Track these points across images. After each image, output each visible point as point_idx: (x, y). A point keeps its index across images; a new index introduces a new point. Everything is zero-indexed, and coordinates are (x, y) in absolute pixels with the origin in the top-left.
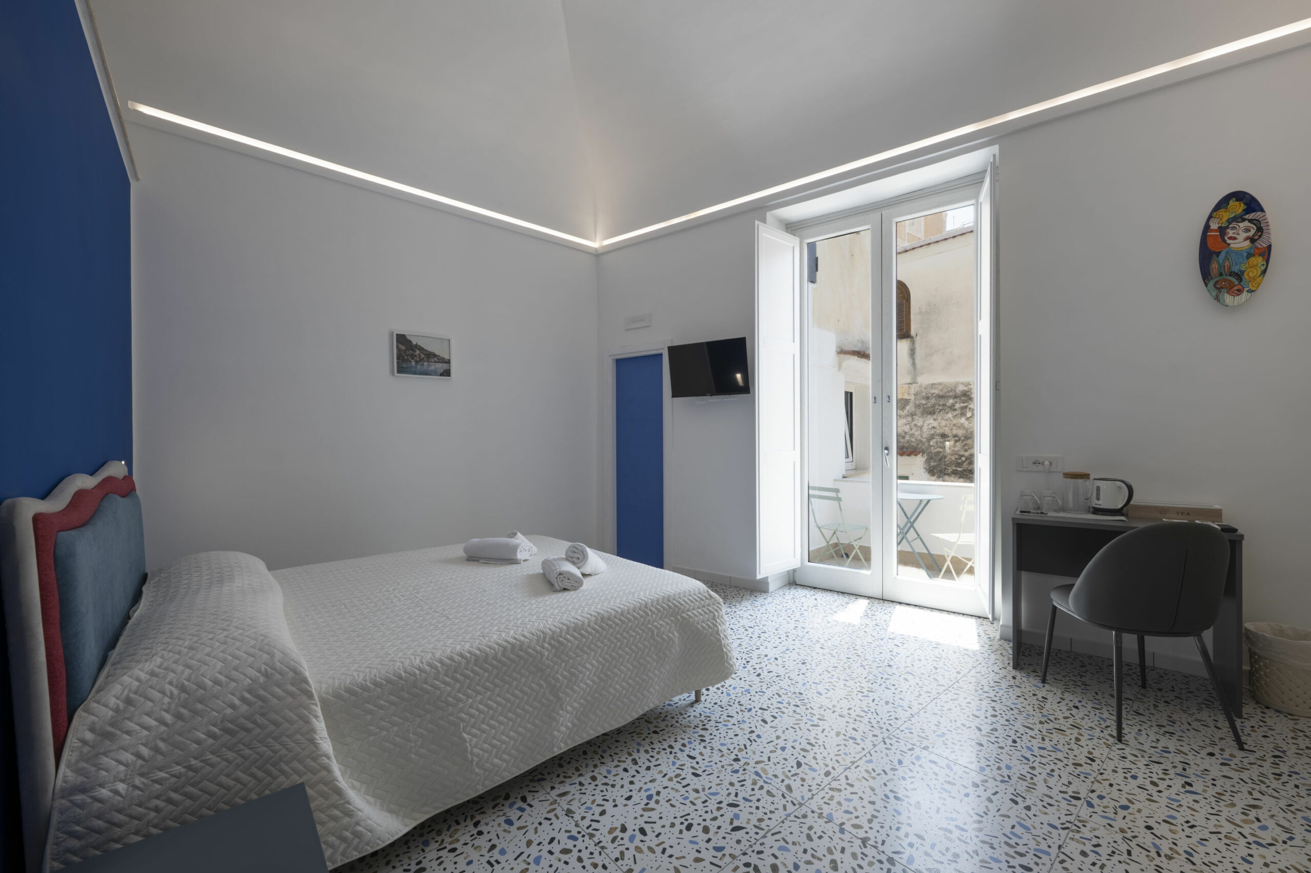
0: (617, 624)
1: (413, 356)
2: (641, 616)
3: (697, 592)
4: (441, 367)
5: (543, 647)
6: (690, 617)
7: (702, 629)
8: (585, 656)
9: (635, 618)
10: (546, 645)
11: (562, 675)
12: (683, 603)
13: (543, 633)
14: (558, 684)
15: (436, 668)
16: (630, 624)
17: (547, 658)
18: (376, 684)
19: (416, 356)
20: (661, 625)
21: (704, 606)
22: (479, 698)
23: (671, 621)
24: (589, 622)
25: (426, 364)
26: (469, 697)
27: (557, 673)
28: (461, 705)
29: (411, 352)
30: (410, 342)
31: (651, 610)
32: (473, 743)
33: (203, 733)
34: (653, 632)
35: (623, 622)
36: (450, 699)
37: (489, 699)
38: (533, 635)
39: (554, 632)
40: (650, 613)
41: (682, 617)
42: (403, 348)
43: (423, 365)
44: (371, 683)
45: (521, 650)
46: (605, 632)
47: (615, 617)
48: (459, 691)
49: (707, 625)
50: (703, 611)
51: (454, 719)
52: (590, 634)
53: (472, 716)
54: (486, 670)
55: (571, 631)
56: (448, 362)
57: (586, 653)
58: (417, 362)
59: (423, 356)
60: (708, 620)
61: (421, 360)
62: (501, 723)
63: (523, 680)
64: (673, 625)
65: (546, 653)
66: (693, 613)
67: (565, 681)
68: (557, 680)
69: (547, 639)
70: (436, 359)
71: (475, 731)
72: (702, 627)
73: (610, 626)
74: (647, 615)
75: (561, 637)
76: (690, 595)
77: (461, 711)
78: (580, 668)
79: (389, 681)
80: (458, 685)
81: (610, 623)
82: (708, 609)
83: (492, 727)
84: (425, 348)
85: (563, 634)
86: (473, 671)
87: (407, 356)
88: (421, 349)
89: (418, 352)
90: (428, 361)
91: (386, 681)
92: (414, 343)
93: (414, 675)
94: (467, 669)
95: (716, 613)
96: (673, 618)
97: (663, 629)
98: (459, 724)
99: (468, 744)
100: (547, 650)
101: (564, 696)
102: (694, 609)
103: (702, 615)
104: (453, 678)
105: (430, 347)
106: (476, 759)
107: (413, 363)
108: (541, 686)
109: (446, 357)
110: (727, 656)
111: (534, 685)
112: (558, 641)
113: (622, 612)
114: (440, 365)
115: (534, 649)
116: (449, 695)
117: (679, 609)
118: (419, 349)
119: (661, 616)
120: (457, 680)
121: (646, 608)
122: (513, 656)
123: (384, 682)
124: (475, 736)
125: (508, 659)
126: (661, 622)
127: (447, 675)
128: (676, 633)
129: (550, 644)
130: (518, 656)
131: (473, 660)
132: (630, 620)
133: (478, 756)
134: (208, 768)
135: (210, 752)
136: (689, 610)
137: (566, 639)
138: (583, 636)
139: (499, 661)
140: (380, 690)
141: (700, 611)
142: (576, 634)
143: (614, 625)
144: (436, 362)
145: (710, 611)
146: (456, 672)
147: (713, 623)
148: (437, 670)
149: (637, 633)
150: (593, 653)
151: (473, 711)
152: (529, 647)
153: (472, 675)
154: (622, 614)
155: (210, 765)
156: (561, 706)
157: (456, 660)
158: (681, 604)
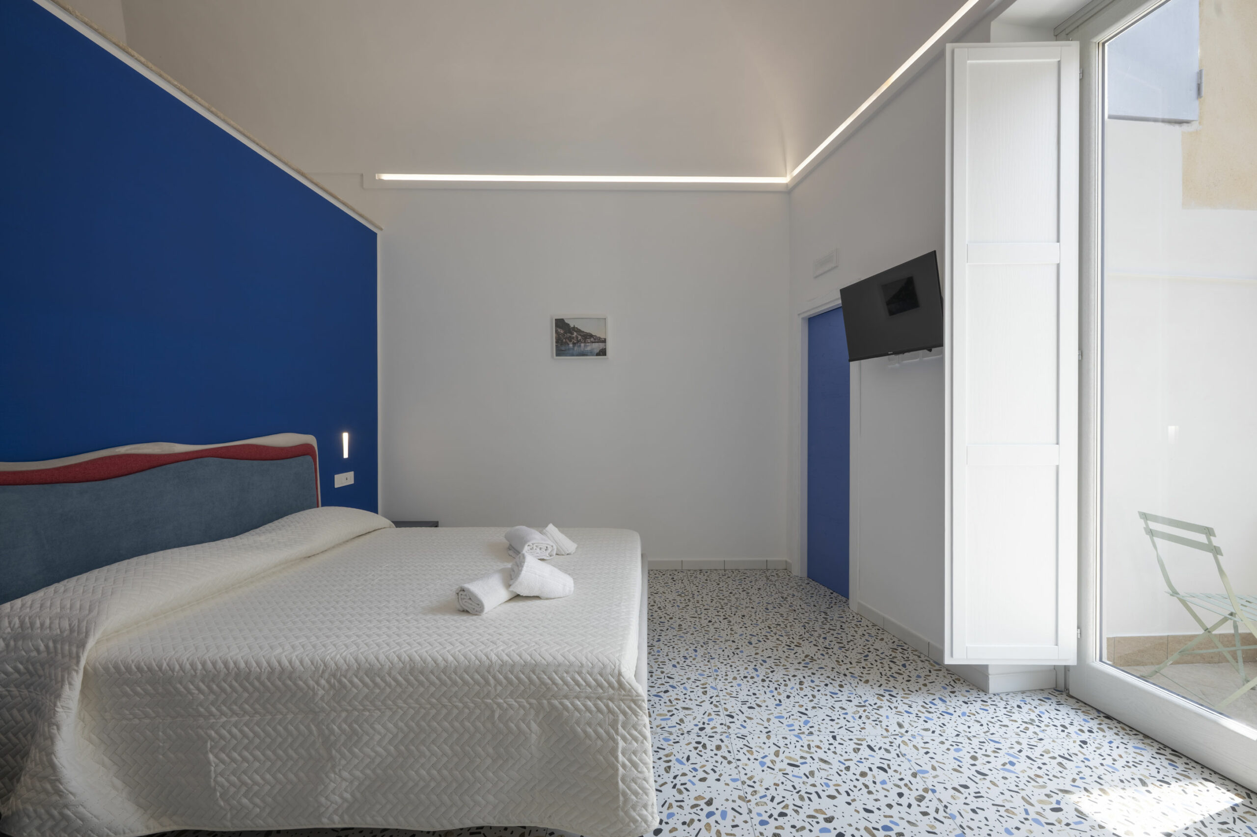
0: (432, 684)
1: (570, 339)
2: (477, 683)
3: (596, 670)
4: (597, 347)
5: (317, 683)
6: (566, 708)
7: (582, 735)
8: (377, 714)
9: (465, 683)
10: (323, 682)
11: (340, 727)
12: (560, 682)
13: (325, 665)
14: (333, 738)
15: (195, 670)
16: (455, 689)
17: (322, 699)
18: (139, 668)
19: (573, 338)
20: (510, 706)
21: (600, 698)
22: (234, 719)
23: (530, 704)
24: (390, 669)
25: (582, 345)
26: (223, 714)
27: (333, 721)
28: (213, 720)
29: (569, 335)
30: (568, 325)
31: (494, 677)
32: (219, 770)
33: (11, 667)
34: (493, 712)
35: (443, 683)
36: (202, 710)
37: (246, 724)
38: (312, 663)
39: (338, 668)
40: (492, 681)
41: (549, 703)
42: (562, 332)
43: (580, 346)
44: (135, 666)
45: (290, 678)
46: (411, 689)
47: (432, 672)
48: (213, 704)
49: (595, 732)
50: (595, 705)
51: (203, 733)
52: (388, 685)
53: (222, 737)
54: (245, 689)
55: (361, 673)
56: (604, 341)
57: (379, 710)
58: (574, 344)
59: (580, 337)
60: (600, 725)
61: (578, 341)
62: (256, 758)
63: (290, 716)
64: (533, 712)
65: (321, 692)
66: (573, 704)
67: (343, 738)
68: (332, 732)
69: (326, 675)
70: (592, 339)
71: (223, 756)
72: (585, 732)
73: (421, 684)
74: (487, 682)
75: (345, 677)
76: (579, 673)
77: (212, 727)
78: (366, 726)
79: (150, 669)
80: (212, 697)
81: (422, 678)
82: (607, 706)
83: (245, 759)
84: (582, 330)
85: (349, 674)
86: (231, 686)
87: (565, 339)
88: (579, 331)
89: (575, 334)
90: (585, 342)
91: (148, 668)
92: (572, 326)
93: (173, 670)
94: (225, 682)
95: (621, 717)
96: (533, 701)
97: (511, 712)
98: (206, 742)
99: (213, 768)
100: (323, 688)
101: (338, 756)
102: (577, 698)
103: (590, 712)
104: (209, 687)
105: (586, 329)
106: (219, 788)
107: (571, 345)
108: (311, 732)
109: (602, 336)
110: (626, 799)
111: (302, 727)
112: (340, 682)
113: (446, 667)
114: (597, 344)
115: (305, 683)
116: (201, 704)
117: (548, 689)
118: (576, 332)
119: (512, 692)
120: (211, 691)
121: (489, 672)
122: (279, 683)
123: (146, 669)
124: (223, 762)
125: (272, 684)
126: (511, 701)
127: (203, 682)
128: (534, 726)
129: (328, 682)
130: (284, 684)
131: (233, 672)
132: (455, 683)
133: (222, 786)
134: (9, 698)
135: (14, 685)
136: (566, 697)
137: (351, 682)
138: (376, 685)
139: (262, 684)
140: (140, 675)
141: (589, 703)
142: (367, 680)
143: (427, 684)
144: (593, 342)
145: (610, 711)
146: (213, 680)
147: (608, 733)
148: (196, 673)
149: (466, 706)
150: (388, 713)
151: (224, 732)
152: (300, 678)
153: (229, 689)
154: (444, 671)
155: (12, 697)
156: (333, 767)
157: (218, 667)
158: (554, 683)
